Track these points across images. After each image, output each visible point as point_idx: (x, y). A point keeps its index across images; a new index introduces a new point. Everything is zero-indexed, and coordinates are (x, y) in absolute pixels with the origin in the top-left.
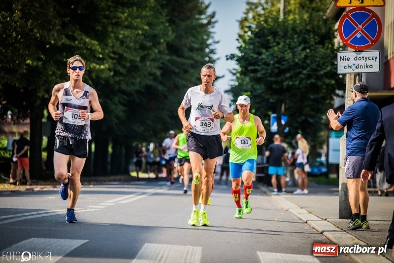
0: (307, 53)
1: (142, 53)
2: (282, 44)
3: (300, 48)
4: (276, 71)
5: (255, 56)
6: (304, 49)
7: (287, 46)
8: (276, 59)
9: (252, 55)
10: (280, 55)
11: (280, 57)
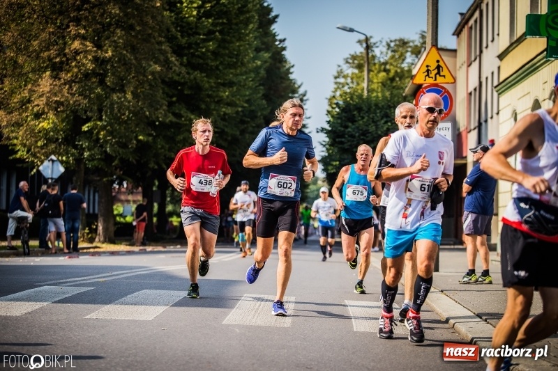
1: (242, 127)
2: (366, 118)
3: (383, 121)
5: (343, 129)
7: (371, 120)
8: (361, 132)
9: (339, 128)
10: (365, 128)
11: (364, 129)
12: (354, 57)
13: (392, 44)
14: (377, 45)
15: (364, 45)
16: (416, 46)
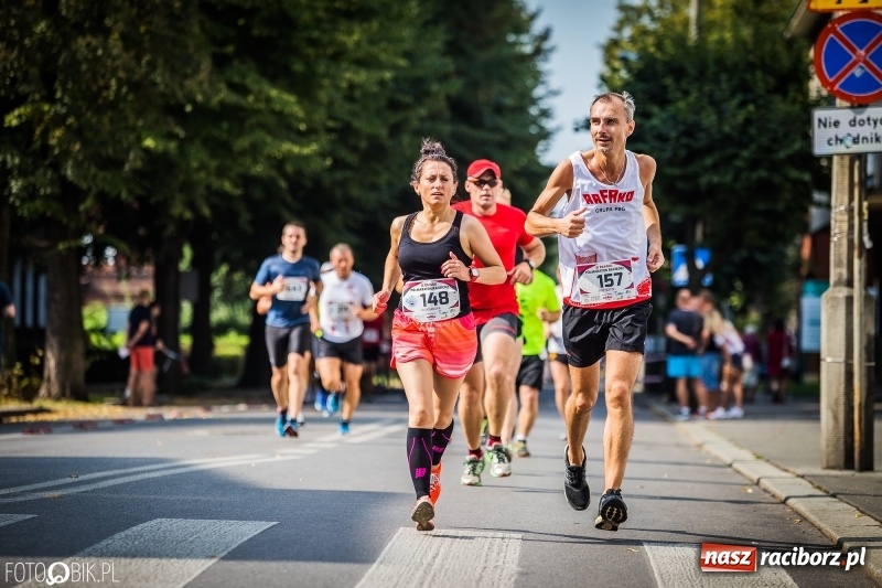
0: (750, 113)
1: (394, 118)
2: (695, 94)
3: (734, 102)
4: (683, 153)
6: (743, 104)
7: (706, 99)
8: (682, 128)
10: (691, 118)
11: (690, 122)
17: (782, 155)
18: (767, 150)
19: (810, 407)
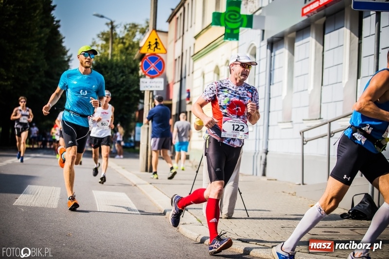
0: (124, 78)
7: (113, 74)
12: (103, 34)
13: (128, 27)
14: (118, 26)
15: (110, 26)
16: (143, 28)
17: (132, 90)
18: (128, 88)
19: (137, 155)
